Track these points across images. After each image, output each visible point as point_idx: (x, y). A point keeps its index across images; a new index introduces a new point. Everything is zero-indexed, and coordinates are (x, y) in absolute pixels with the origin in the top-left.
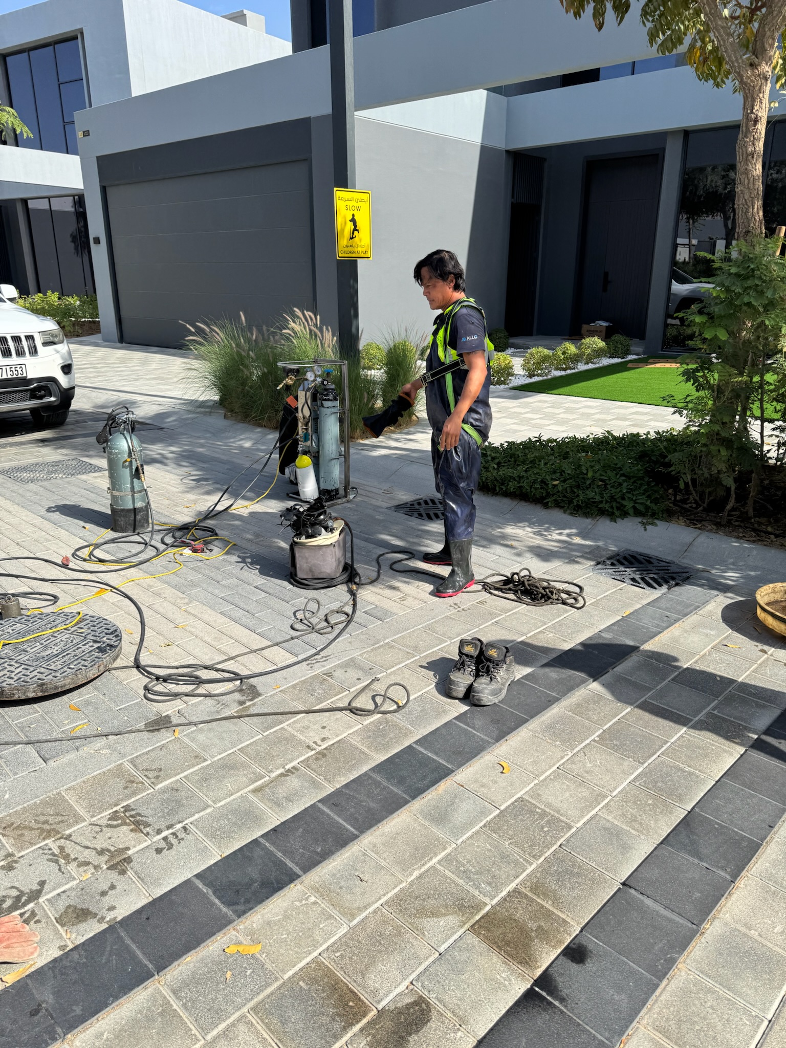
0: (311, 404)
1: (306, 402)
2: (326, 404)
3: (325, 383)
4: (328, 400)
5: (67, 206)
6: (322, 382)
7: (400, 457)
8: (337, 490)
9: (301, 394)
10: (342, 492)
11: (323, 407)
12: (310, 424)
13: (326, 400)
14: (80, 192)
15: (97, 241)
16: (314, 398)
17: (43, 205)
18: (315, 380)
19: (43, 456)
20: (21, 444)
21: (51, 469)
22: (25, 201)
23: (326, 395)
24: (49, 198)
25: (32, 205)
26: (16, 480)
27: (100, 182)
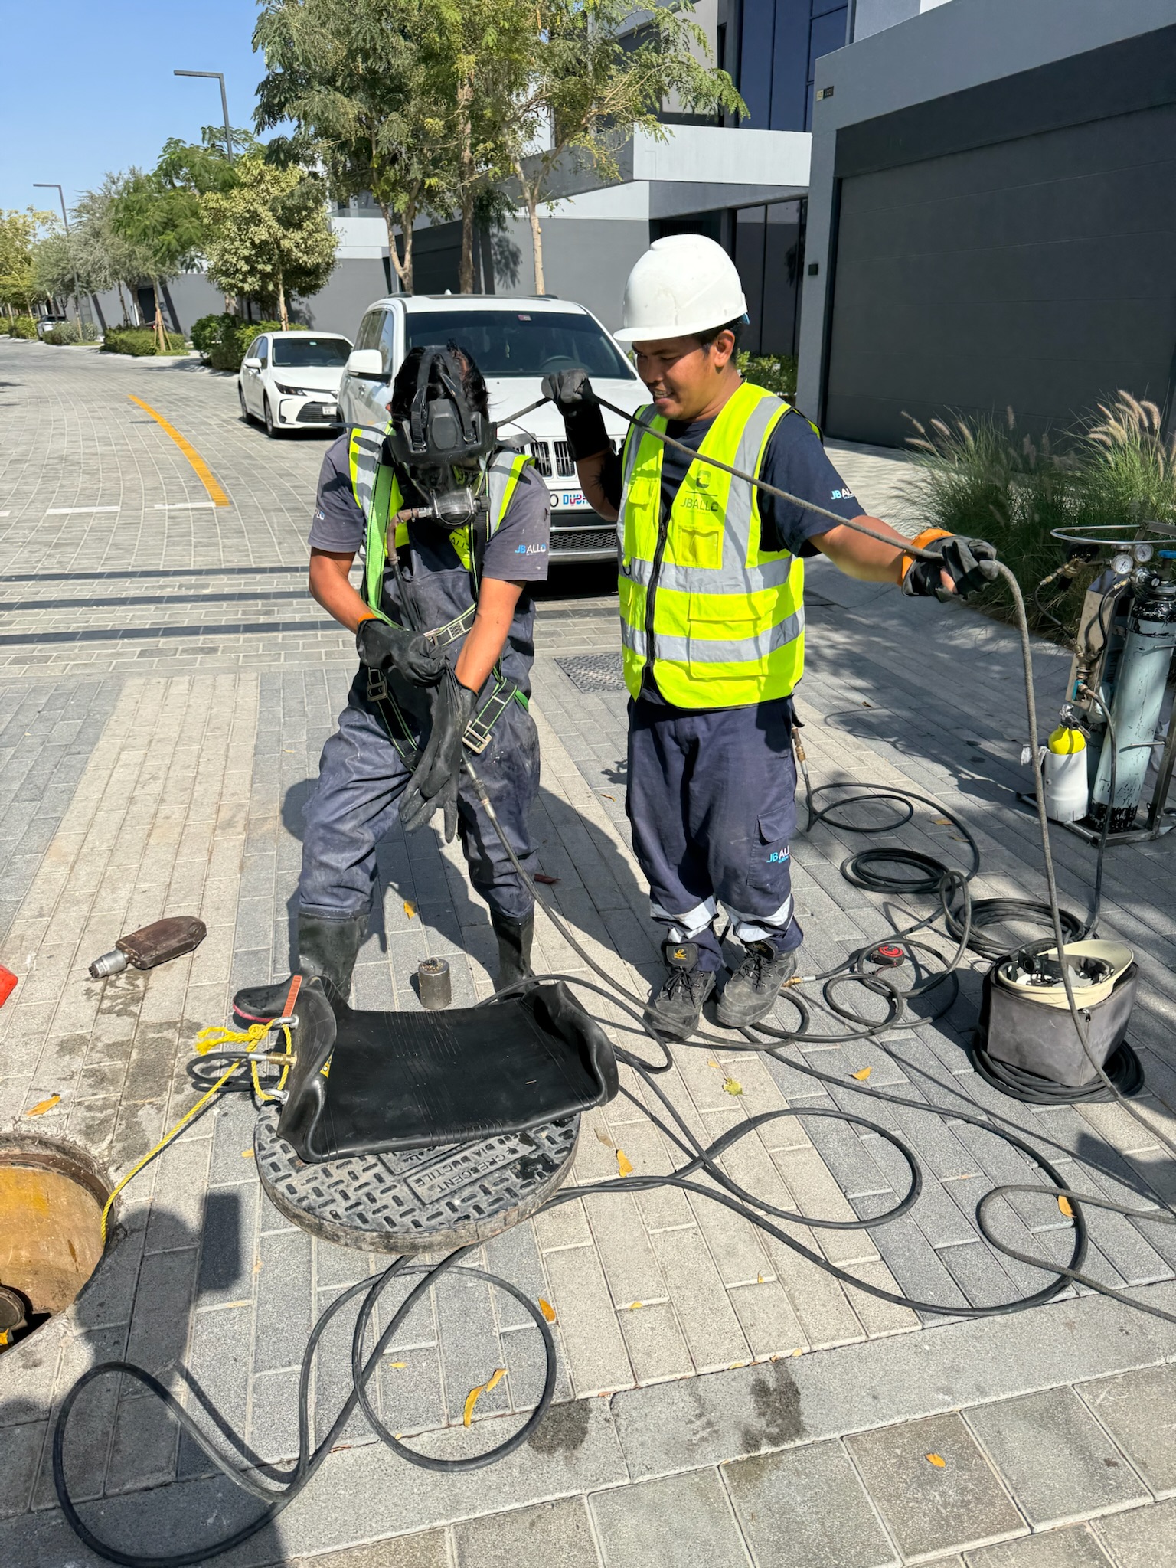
0: (1112, 622)
1: (1100, 616)
2: (1146, 626)
3: (1155, 582)
4: (1155, 619)
5: (788, 215)
6: (1148, 580)
8: (1131, 812)
9: (1092, 601)
10: (1143, 814)
11: (1139, 632)
12: (1098, 665)
13: (1148, 618)
14: (803, 192)
15: (814, 270)
16: (1121, 608)
17: (755, 216)
18: (1131, 574)
22: (732, 212)
23: (1152, 608)
24: (765, 204)
25: (742, 217)
26: (577, 682)
27: (836, 171)
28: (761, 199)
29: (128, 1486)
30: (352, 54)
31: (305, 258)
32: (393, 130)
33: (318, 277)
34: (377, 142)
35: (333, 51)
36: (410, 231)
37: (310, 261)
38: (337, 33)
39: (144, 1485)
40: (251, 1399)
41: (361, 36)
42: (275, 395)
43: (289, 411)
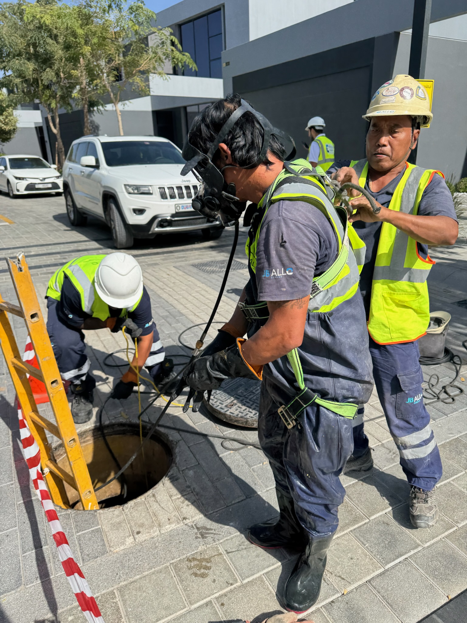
7: (449, 265)
17: (195, 109)
19: (214, 257)
20: (200, 249)
21: (221, 265)
22: (185, 108)
24: (198, 105)
25: (189, 110)
26: (204, 271)
28: (197, 103)
29: (233, 502)
30: (28, 45)
31: (5, 127)
32: (48, 75)
33: (10, 134)
34: (42, 80)
35: (20, 44)
36: (57, 114)
37: (7, 128)
38: (22, 36)
39: (238, 501)
40: (255, 474)
41: (33, 38)
42: (13, 181)
43: (21, 188)
